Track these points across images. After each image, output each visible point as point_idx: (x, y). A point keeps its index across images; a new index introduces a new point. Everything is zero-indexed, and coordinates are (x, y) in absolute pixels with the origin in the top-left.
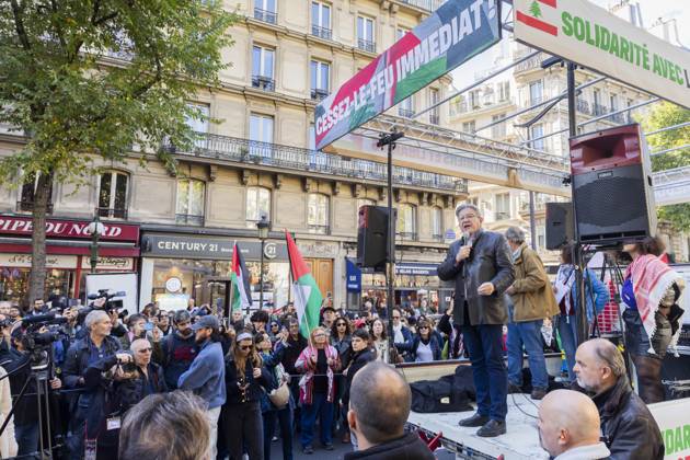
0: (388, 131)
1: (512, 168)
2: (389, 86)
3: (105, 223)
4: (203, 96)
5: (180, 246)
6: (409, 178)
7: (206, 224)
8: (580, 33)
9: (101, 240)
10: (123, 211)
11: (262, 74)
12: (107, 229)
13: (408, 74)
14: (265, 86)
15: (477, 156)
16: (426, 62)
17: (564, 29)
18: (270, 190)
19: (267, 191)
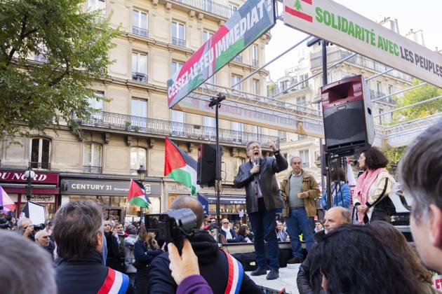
0: (216, 96)
1: (300, 122)
2: (211, 61)
3: (36, 172)
4: (98, 87)
5: (87, 187)
6: (240, 141)
7: (104, 173)
8: (327, 21)
9: (33, 183)
10: (47, 164)
11: (139, 71)
12: (37, 176)
13: (222, 52)
14: (141, 80)
15: (276, 113)
16: (233, 43)
17: (317, 18)
18: (146, 149)
19: (144, 150)
